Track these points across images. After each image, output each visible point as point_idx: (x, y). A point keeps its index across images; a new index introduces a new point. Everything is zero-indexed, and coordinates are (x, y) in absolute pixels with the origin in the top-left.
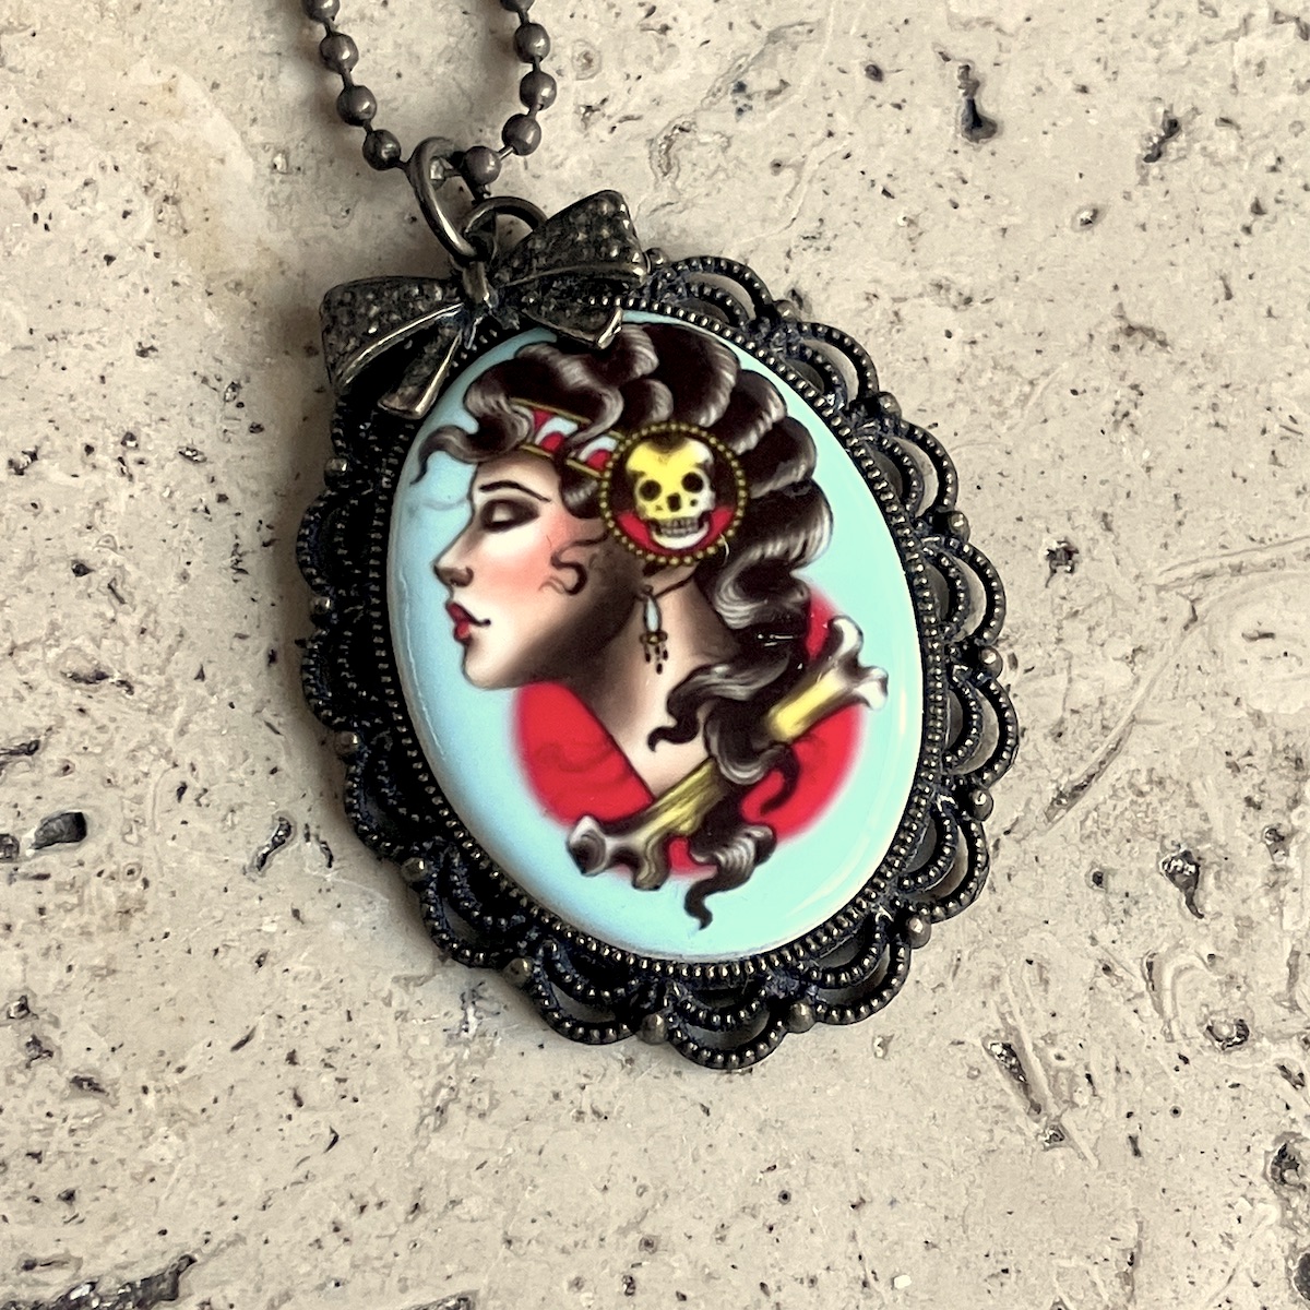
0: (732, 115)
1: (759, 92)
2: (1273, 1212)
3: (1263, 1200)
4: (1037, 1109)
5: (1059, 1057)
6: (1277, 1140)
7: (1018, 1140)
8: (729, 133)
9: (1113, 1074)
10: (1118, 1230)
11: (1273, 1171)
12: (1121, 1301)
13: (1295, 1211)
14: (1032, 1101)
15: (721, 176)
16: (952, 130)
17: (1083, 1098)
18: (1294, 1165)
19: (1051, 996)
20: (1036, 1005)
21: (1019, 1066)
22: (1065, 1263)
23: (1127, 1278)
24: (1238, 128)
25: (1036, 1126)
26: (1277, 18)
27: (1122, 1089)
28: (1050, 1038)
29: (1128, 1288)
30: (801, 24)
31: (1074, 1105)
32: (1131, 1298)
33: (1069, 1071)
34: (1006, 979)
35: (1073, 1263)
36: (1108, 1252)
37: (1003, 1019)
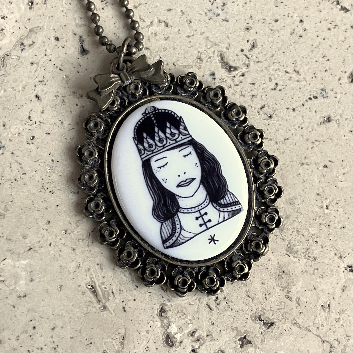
0: (20, 51)
1: (27, 45)
2: (159, 324)
3: (156, 321)
4: (99, 301)
5: (105, 288)
6: (160, 306)
7: (94, 309)
8: (19, 55)
9: (119, 292)
10: (120, 331)
11: (159, 314)
12: (120, 349)
13: (165, 323)
14: (98, 300)
15: (17, 66)
16: (77, 53)
17: (111, 298)
18: (164, 312)
19: (103, 272)
20: (99, 275)
21: (95, 291)
22: (106, 340)
23: (122, 343)
24: (150, 50)
25: (99, 306)
26: (160, 22)
27: (121, 295)
28: (103, 283)
29: (122, 345)
30: (38, 27)
31: (109, 300)
32: (123, 348)
33: (108, 291)
34: (92, 269)
35: (109, 340)
36: (117, 337)
37: (91, 279)
